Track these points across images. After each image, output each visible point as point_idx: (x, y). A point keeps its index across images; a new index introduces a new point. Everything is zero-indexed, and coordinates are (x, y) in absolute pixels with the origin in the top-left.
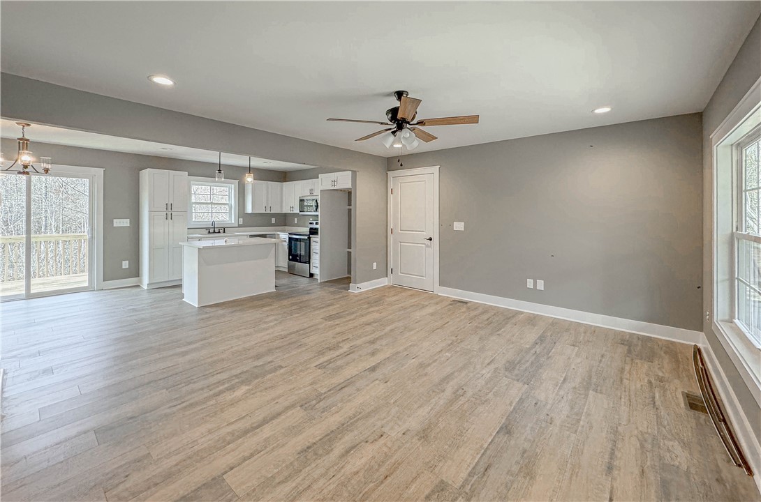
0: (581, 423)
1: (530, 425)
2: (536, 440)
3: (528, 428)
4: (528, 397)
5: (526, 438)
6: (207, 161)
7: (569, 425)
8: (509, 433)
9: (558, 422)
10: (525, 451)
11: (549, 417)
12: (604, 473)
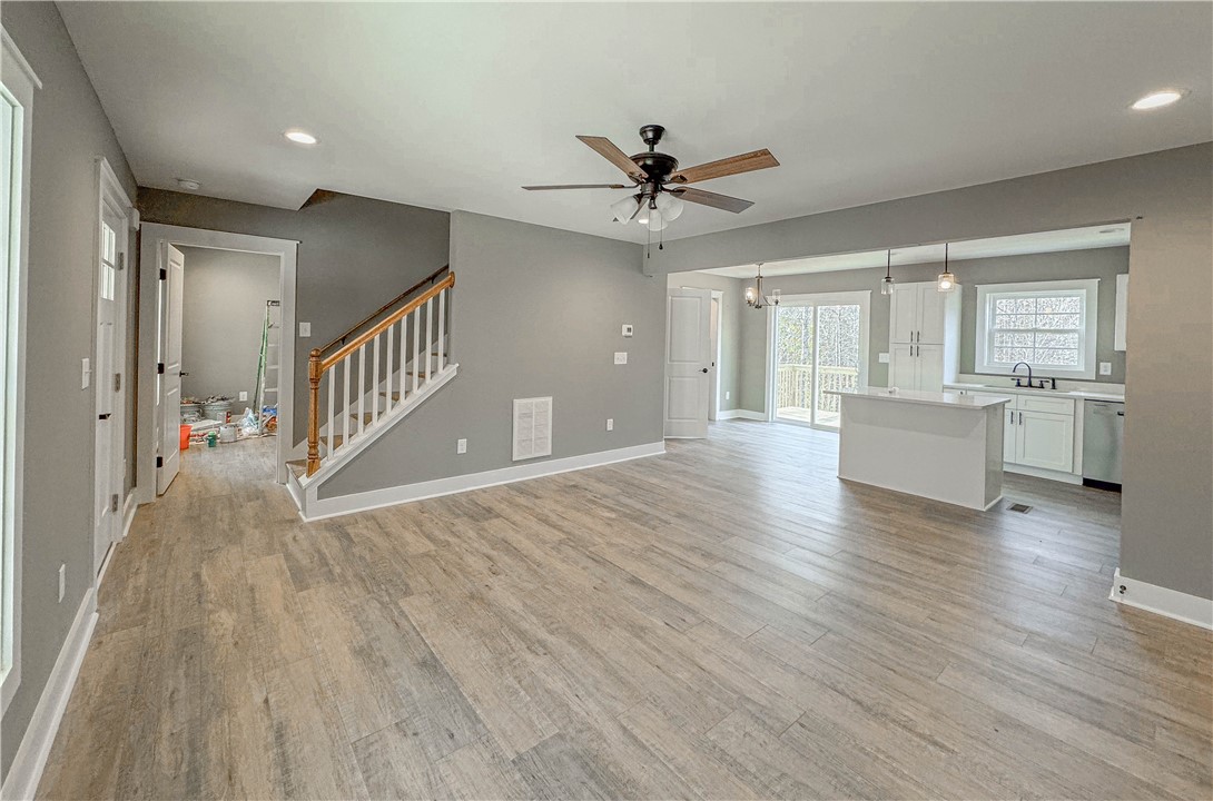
0: (360, 776)
1: (416, 695)
2: (389, 686)
3: (413, 689)
4: (476, 733)
5: (401, 676)
6: (1012, 253)
7: (372, 749)
8: (423, 664)
9: (393, 738)
10: (386, 664)
11: (410, 733)
12: (284, 723)
